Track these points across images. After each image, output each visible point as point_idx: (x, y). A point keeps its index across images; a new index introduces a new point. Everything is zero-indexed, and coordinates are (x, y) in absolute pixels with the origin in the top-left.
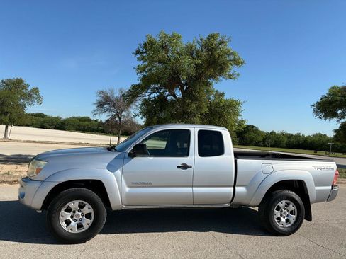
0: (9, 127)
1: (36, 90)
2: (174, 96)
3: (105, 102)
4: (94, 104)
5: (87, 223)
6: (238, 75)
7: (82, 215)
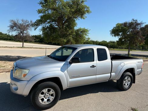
3: (14, 26)
4: (8, 27)
5: (52, 98)
6: (86, 17)
7: (49, 95)
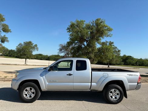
0: (27, 60)
1: (36, 45)
2: (84, 45)
3: (62, 49)
4: (58, 50)
6: (112, 35)
7: (31, 92)
